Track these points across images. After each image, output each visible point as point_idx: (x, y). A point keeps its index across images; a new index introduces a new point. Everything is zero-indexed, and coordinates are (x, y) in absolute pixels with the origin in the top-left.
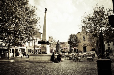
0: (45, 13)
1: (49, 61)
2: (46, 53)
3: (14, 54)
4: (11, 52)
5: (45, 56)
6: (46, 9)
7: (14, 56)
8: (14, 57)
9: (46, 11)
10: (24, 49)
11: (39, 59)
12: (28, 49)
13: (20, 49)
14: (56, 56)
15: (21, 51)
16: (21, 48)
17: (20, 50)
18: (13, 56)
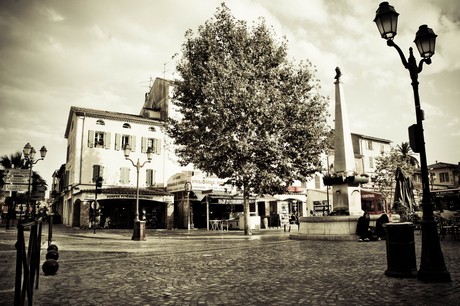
0: (337, 83)
1: (351, 238)
2: (348, 214)
3: (266, 220)
4: (257, 212)
5: (341, 221)
6: (338, 71)
7: (266, 225)
8: (267, 228)
9: (337, 77)
10: (300, 203)
11: (322, 232)
12: (315, 203)
13: (286, 203)
14: (373, 220)
15: (287, 209)
16: (290, 200)
17: (284, 208)
18: (263, 226)
